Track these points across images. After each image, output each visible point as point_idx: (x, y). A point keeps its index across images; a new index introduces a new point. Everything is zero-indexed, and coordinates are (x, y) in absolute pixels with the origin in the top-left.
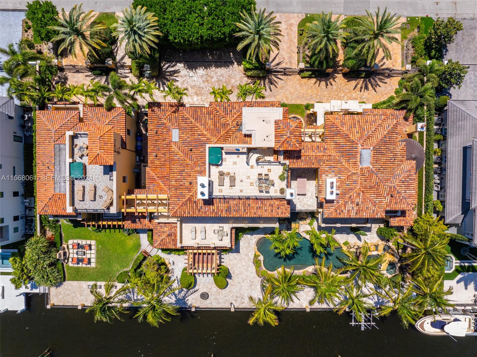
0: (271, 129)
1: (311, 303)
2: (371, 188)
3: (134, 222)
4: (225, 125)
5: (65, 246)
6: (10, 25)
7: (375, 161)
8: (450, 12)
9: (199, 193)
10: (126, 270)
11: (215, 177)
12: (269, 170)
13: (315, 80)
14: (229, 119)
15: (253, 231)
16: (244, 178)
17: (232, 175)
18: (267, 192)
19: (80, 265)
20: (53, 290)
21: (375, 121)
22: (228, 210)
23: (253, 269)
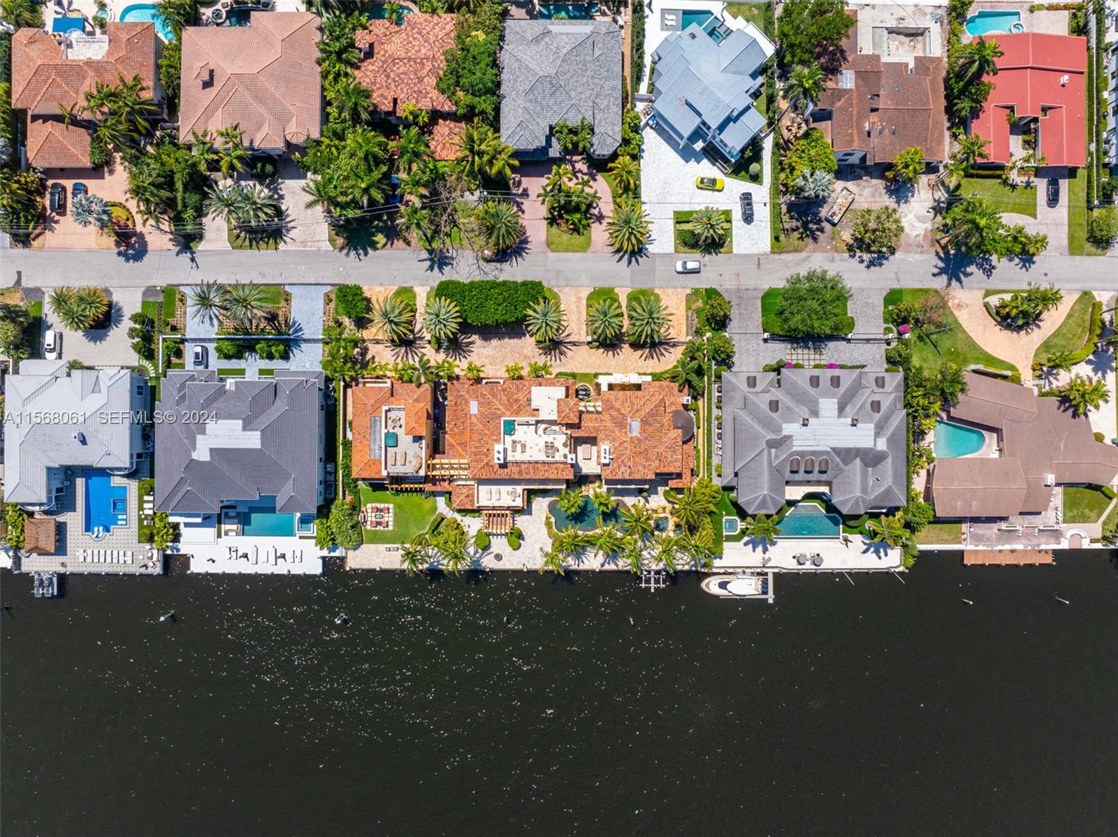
0: (554, 405)
1: (603, 565)
2: (640, 453)
3: (434, 484)
4: (517, 401)
5: (364, 510)
6: (312, 298)
7: (643, 431)
8: (733, 283)
9: (496, 458)
10: (422, 532)
11: (509, 445)
12: (555, 439)
13: (603, 350)
14: (520, 396)
15: (545, 493)
16: (533, 446)
17: (523, 442)
18: (553, 457)
19: (379, 528)
20: (351, 553)
21: (644, 397)
22: (520, 472)
23: (545, 530)
